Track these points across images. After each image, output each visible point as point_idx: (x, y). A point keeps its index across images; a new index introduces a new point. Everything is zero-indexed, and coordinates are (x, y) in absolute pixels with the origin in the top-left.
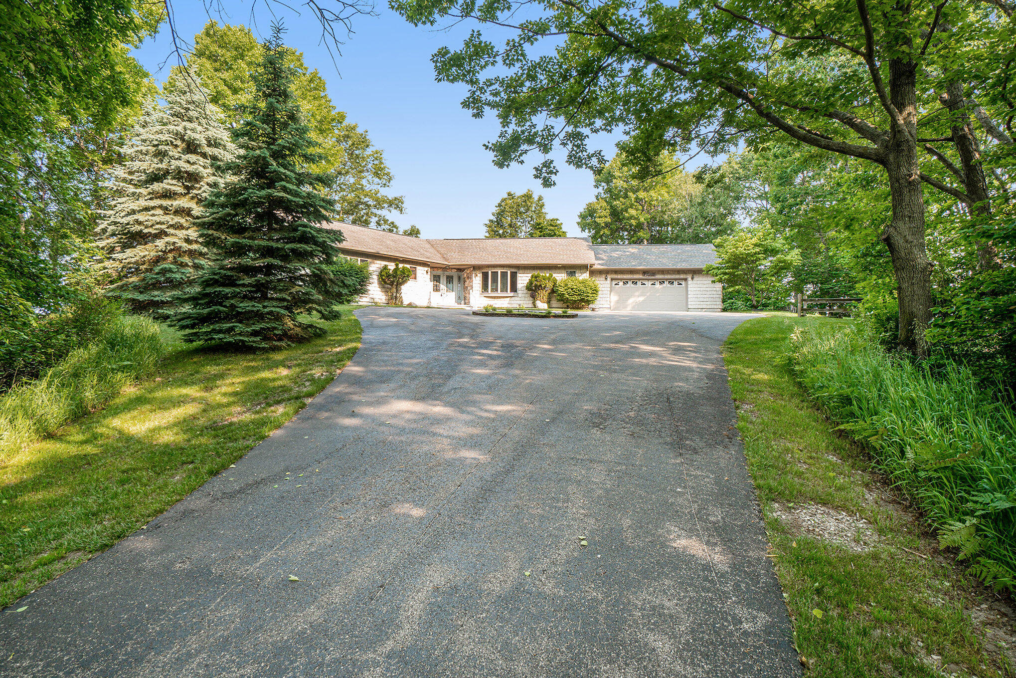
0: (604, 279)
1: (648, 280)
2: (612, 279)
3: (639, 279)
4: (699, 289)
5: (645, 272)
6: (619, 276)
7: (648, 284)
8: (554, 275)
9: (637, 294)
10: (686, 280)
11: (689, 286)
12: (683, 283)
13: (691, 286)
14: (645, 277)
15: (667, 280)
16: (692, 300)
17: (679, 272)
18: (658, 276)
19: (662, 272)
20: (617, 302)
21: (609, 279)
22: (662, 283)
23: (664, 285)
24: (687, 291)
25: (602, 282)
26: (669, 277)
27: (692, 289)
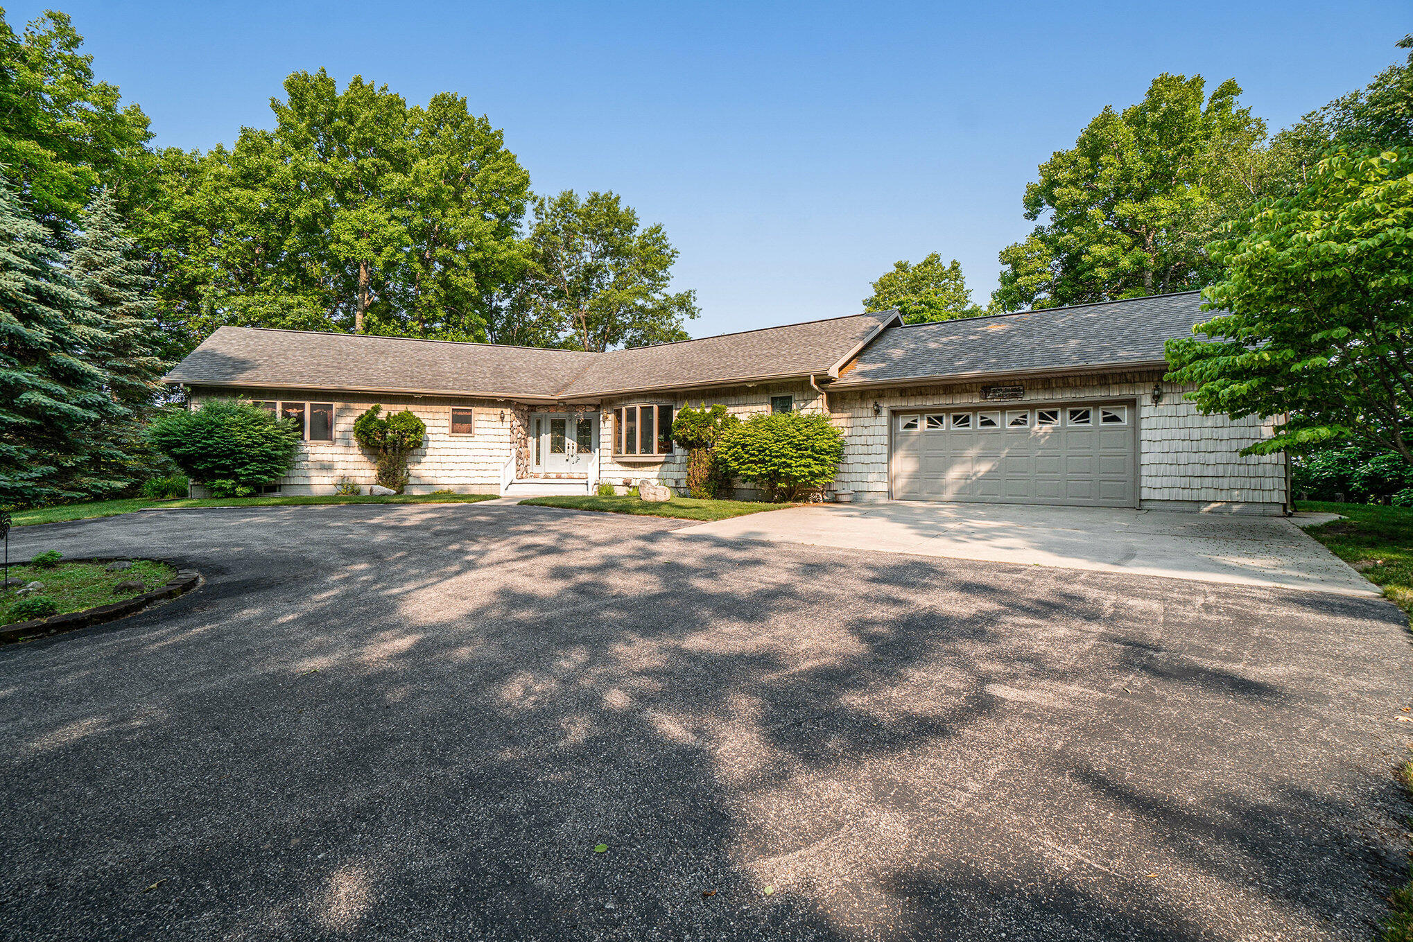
0: (870, 413)
1: (1003, 409)
2: (895, 413)
3: (975, 409)
4: (1182, 434)
5: (987, 386)
6: (912, 404)
7: (1003, 422)
8: (730, 410)
9: (972, 452)
10: (1132, 403)
11: (1144, 424)
12: (1125, 415)
13: (1153, 423)
14: (989, 402)
15: (1063, 406)
16: (1154, 470)
17: (1104, 377)
18: (1031, 398)
19: (1046, 381)
20: (914, 477)
21: (885, 412)
22: (1046, 416)
23: (1057, 423)
24: (1137, 441)
25: (867, 422)
26: (1068, 396)
27: (1158, 435)
